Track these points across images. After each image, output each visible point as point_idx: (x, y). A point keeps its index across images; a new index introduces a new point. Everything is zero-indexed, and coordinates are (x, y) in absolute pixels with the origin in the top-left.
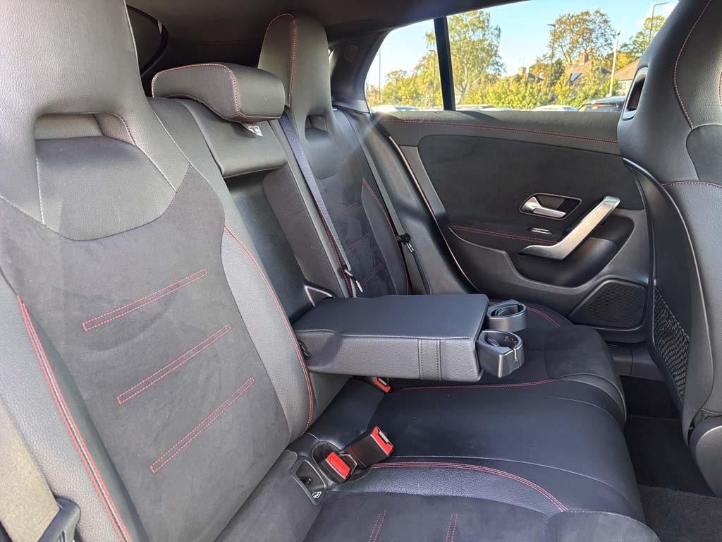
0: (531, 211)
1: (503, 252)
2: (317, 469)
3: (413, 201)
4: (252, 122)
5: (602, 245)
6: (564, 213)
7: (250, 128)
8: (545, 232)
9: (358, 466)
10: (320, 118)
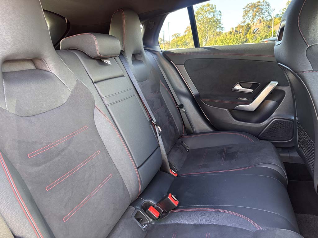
0: (237, 90)
1: (226, 110)
2: (144, 214)
3: (184, 89)
4: (106, 58)
5: (271, 103)
6: (253, 90)
7: (105, 61)
8: (244, 99)
9: (163, 211)
10: (139, 55)
